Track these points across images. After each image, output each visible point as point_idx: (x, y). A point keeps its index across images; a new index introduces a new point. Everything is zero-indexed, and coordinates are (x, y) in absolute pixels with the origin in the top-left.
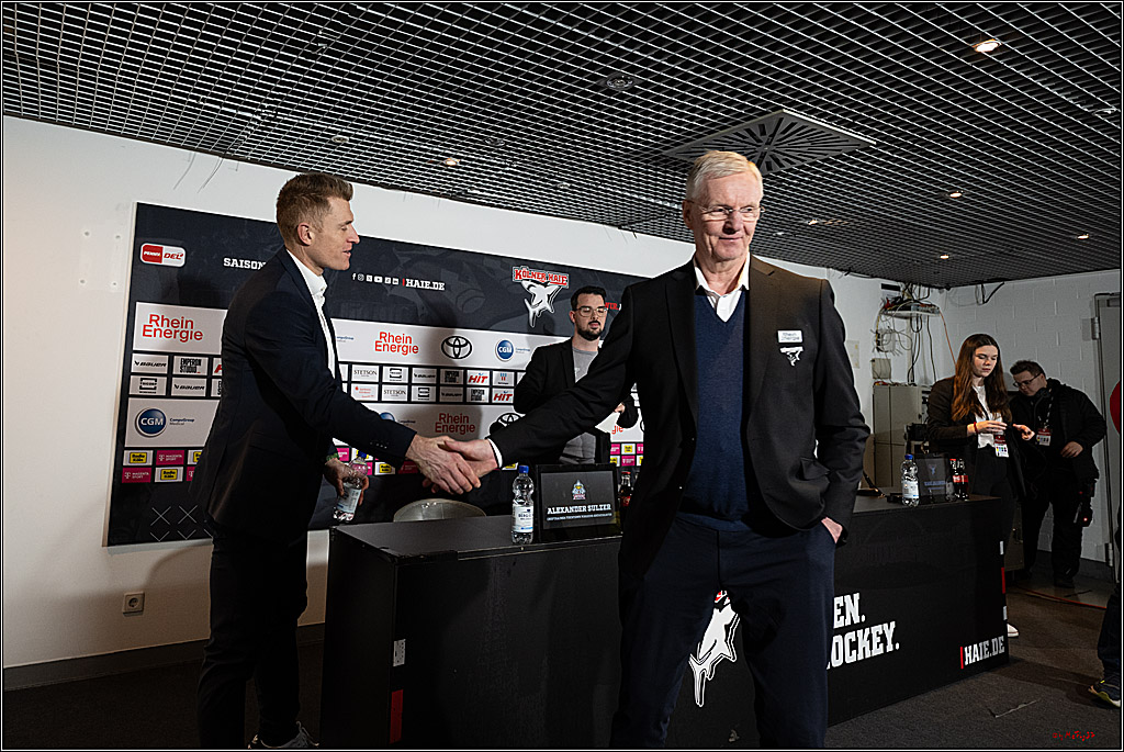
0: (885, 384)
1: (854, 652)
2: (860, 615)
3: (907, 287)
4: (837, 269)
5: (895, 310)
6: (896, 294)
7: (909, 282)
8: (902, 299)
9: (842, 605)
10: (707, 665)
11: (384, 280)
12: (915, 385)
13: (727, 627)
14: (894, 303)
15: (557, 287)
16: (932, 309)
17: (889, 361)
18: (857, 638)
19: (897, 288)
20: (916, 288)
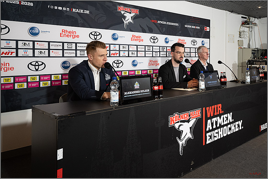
0: (241, 48)
1: (230, 131)
2: (232, 119)
3: (249, 18)
4: (228, 11)
5: (245, 25)
6: (245, 20)
7: (249, 16)
8: (247, 21)
9: (227, 117)
10: (184, 142)
11: (63, 8)
12: (250, 48)
13: (190, 128)
14: (245, 23)
15: (134, 14)
16: (255, 24)
17: (243, 41)
18: (231, 126)
19: (246, 18)
20: (251, 18)
